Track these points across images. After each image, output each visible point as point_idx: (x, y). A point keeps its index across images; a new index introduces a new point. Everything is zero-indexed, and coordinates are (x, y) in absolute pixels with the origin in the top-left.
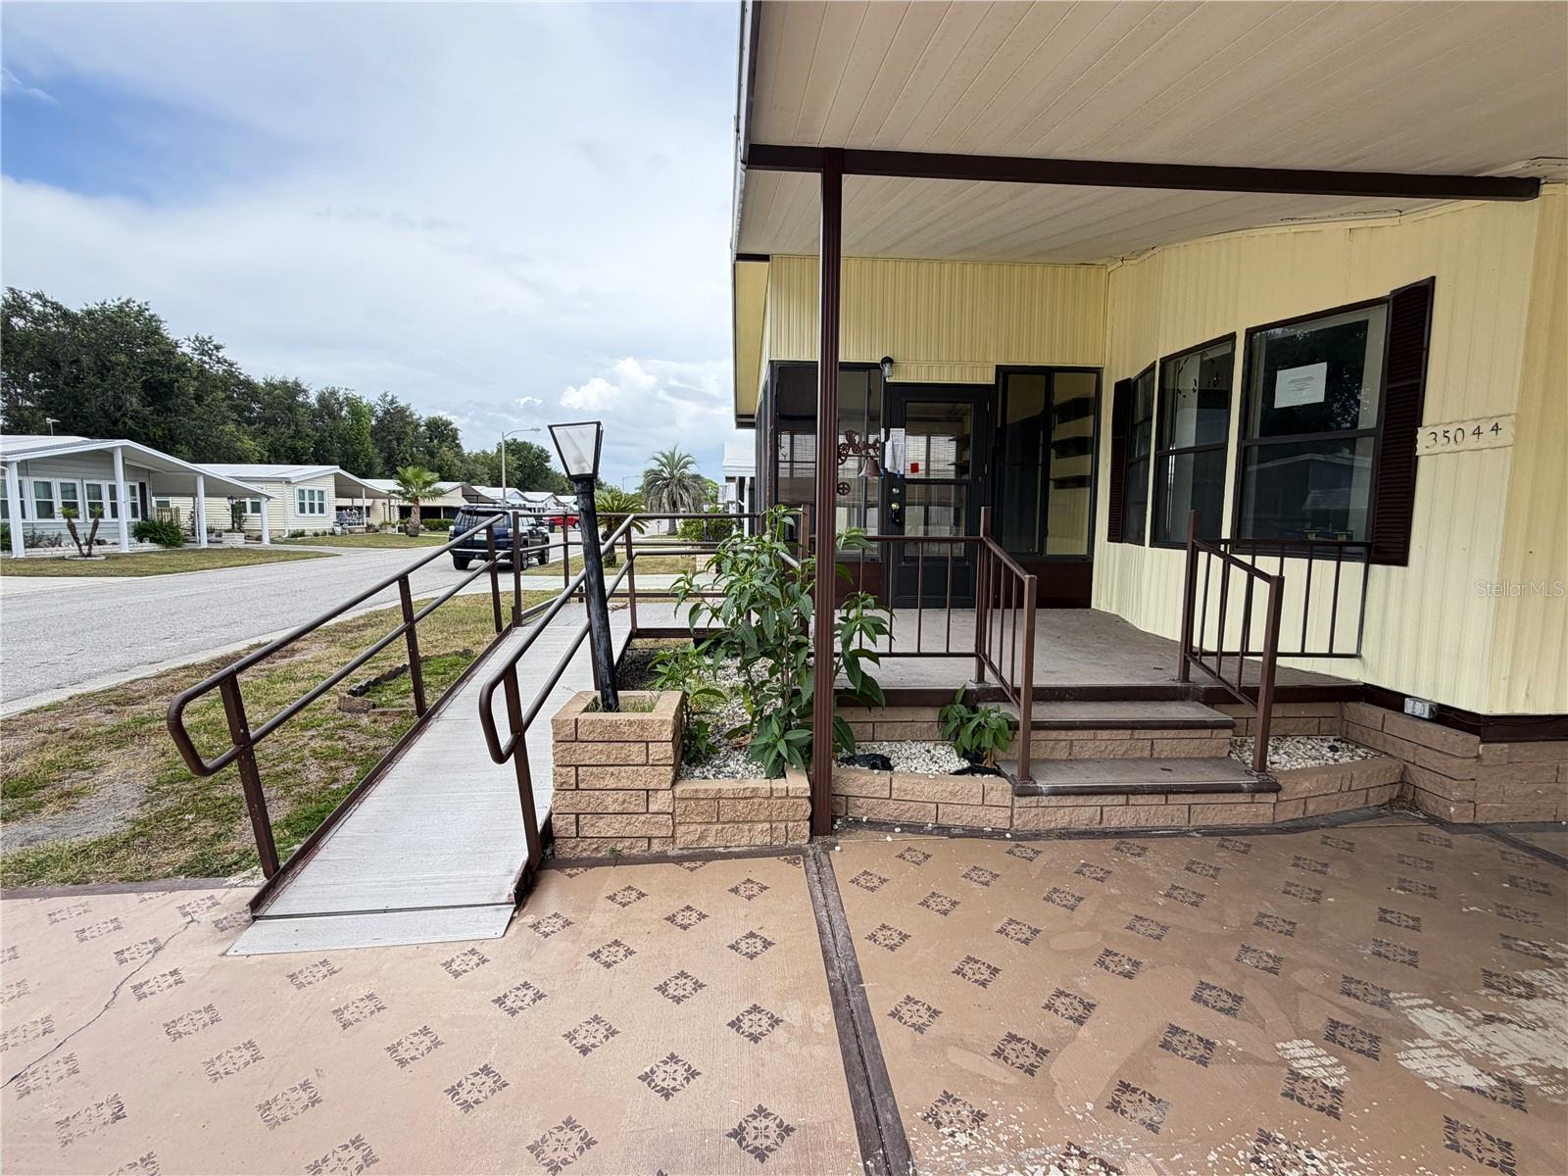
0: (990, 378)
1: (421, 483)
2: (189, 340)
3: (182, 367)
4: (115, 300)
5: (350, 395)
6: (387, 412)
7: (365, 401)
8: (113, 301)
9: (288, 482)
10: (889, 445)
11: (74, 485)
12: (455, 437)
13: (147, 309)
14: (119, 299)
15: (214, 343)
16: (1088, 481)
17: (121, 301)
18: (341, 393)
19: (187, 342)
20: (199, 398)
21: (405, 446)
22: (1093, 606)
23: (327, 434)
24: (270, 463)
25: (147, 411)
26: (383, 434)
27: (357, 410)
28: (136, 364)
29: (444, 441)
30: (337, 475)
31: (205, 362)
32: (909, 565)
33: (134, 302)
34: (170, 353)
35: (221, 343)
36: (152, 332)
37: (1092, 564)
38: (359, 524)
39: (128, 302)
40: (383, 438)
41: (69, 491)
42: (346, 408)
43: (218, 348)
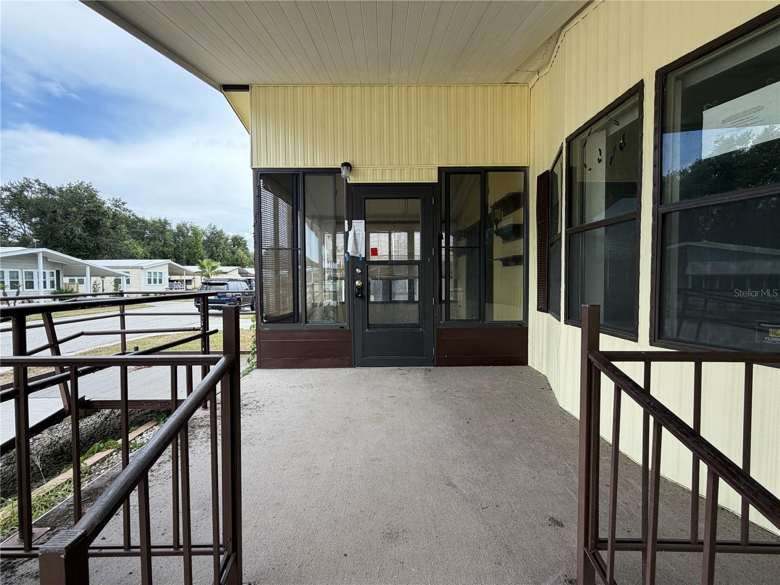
0: (434, 178)
1: (210, 267)
2: (110, 200)
3: (104, 214)
4: (76, 182)
5: (193, 226)
6: (212, 233)
7: (200, 228)
8: (75, 183)
9: (142, 269)
10: (351, 233)
11: (17, 272)
12: (245, 245)
13: (91, 186)
14: (78, 182)
15: (122, 201)
16: (521, 260)
17: (79, 182)
18: (188, 224)
19: (109, 201)
20: (114, 228)
21: (220, 249)
22: (530, 364)
23: (180, 244)
24: (151, 259)
25: (85, 235)
26: (209, 244)
27: (196, 233)
28: (81, 212)
29: (240, 247)
30: (169, 264)
31: (118, 211)
32: (372, 331)
33: (84, 183)
34: (99, 206)
35: (125, 201)
36: (92, 196)
37: (527, 328)
38: (181, 289)
39: (82, 183)
40: (209, 246)
41: (15, 275)
42: (191, 231)
43: (123, 204)
